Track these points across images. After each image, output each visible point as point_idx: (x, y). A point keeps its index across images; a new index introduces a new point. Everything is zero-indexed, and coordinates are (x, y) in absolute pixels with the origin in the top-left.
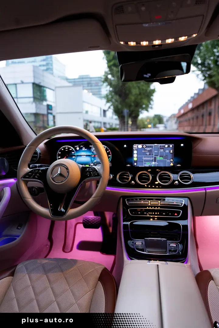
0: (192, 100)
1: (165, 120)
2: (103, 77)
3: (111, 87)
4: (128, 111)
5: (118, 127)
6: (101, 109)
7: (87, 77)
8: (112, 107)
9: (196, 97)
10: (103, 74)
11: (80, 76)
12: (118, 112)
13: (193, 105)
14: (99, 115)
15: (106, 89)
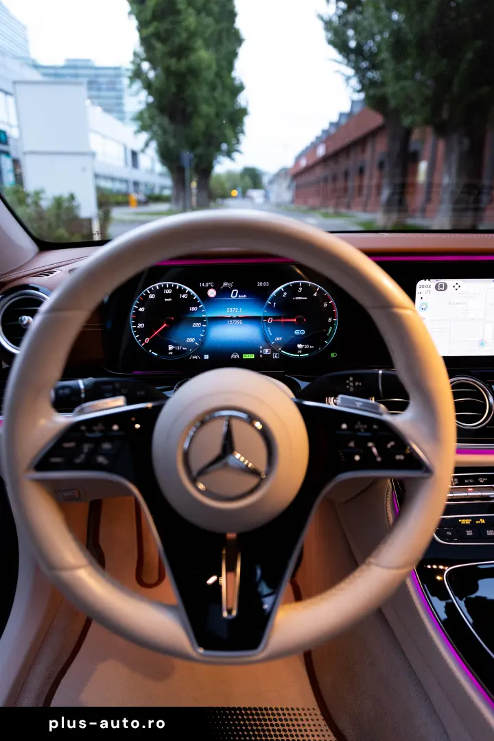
0: (325, 136)
1: (265, 180)
2: (131, 67)
3: (150, 94)
4: (192, 155)
5: (167, 192)
6: (125, 148)
7: (87, 65)
8: (154, 145)
9: (333, 131)
10: (131, 58)
11: (68, 60)
12: (168, 156)
13: (327, 149)
14: (122, 163)
15: (137, 99)
